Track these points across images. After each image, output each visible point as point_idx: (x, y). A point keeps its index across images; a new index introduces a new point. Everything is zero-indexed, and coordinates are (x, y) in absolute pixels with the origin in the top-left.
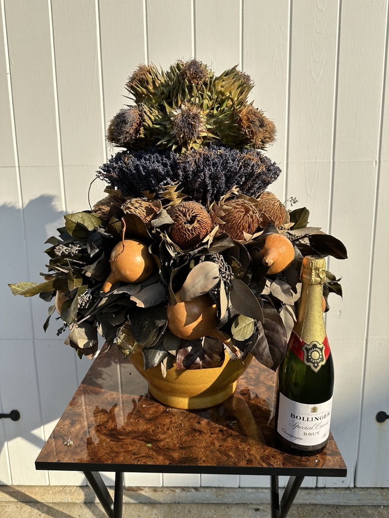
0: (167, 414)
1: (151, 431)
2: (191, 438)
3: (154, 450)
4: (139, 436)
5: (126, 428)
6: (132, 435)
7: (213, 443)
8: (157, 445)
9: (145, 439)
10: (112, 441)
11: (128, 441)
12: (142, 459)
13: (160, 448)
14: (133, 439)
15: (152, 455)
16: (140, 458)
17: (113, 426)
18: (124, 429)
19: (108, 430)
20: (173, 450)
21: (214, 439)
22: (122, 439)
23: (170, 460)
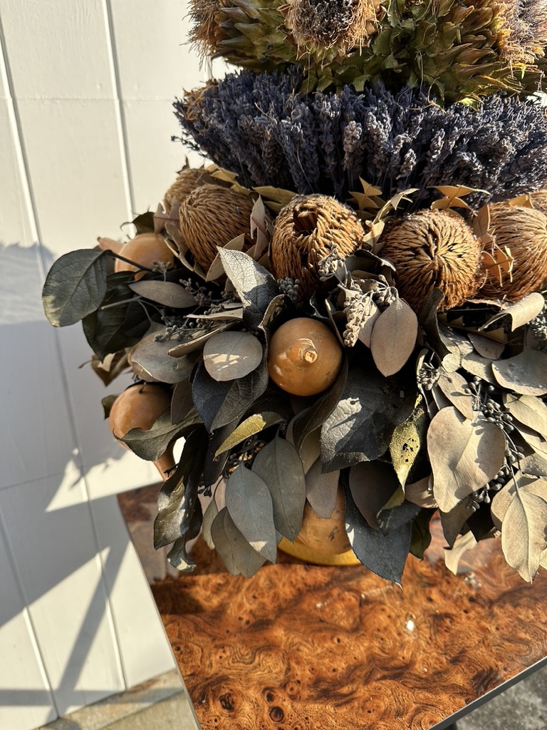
0: (370, 606)
1: (377, 651)
2: (447, 634)
3: (420, 688)
4: (371, 672)
5: (335, 665)
6: (359, 676)
7: (485, 630)
8: (416, 675)
9: (386, 673)
10: (338, 706)
11: (363, 692)
12: (421, 715)
13: (426, 679)
14: (367, 682)
15: (427, 699)
16: (417, 718)
17: (308, 672)
18: (334, 670)
19: (309, 686)
20: (446, 671)
21: (478, 620)
22: (352, 693)
23: (461, 694)
